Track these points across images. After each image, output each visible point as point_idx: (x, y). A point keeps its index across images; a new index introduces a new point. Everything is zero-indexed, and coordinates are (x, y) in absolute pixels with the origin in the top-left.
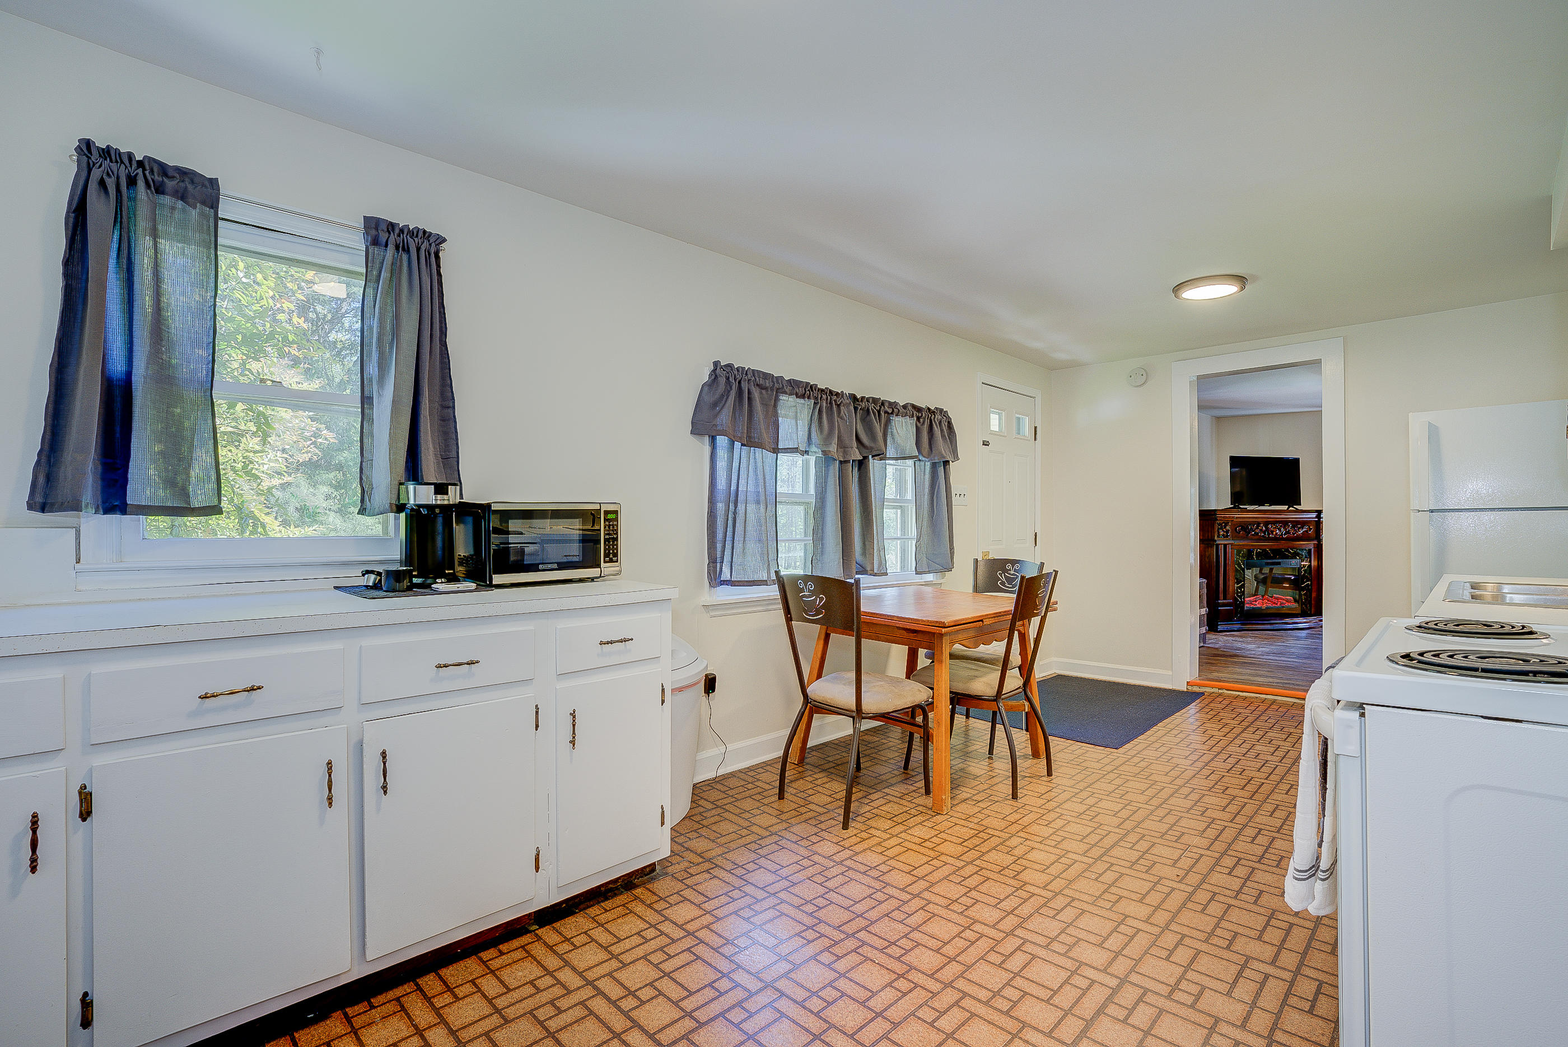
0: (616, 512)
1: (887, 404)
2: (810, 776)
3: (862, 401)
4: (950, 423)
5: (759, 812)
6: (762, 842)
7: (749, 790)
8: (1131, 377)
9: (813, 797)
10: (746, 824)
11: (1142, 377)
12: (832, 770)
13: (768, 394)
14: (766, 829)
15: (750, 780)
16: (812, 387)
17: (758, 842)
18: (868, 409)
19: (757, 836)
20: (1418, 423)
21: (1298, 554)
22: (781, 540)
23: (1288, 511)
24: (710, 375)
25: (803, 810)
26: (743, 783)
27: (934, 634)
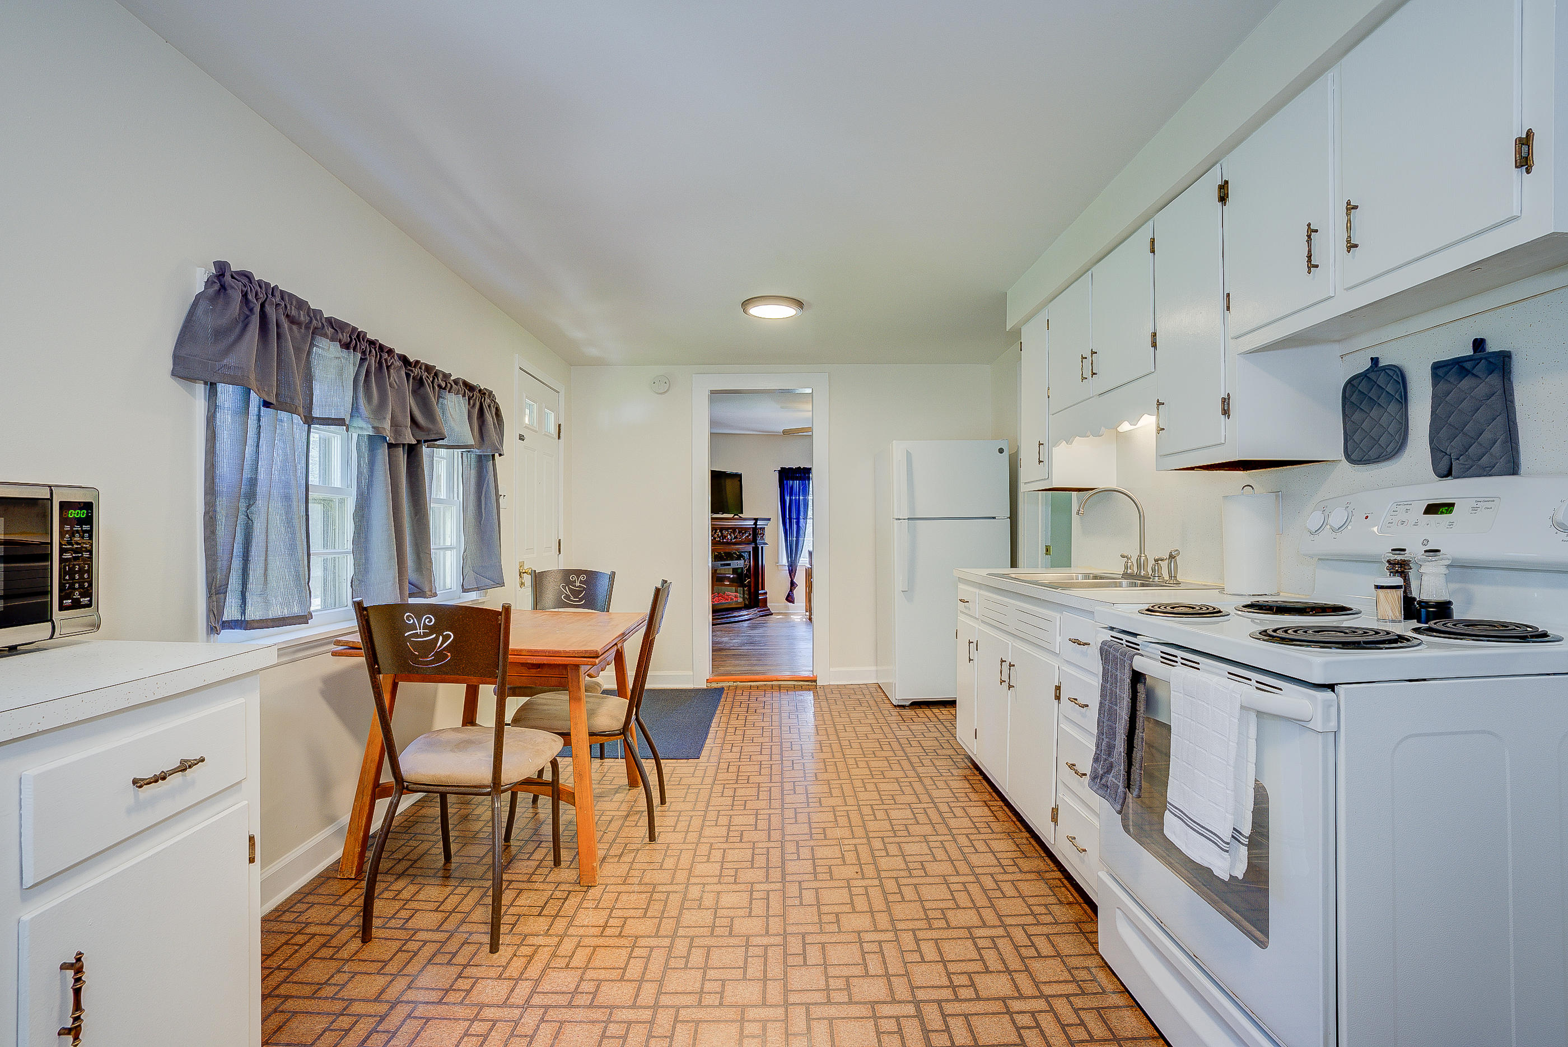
0: (88, 506)
1: (441, 376)
2: (386, 889)
3: (415, 367)
4: (497, 410)
5: (346, 977)
6: (388, 1025)
7: (301, 946)
8: (654, 383)
9: (413, 920)
10: (338, 1006)
11: (664, 386)
12: (411, 871)
13: (299, 332)
14: (377, 999)
15: (293, 928)
16: (360, 336)
17: (379, 1028)
18: (421, 378)
19: (371, 1020)
20: (898, 450)
21: (742, 556)
22: (315, 554)
23: (733, 519)
24: (209, 283)
25: (413, 946)
26: (283, 938)
27: (565, 666)
